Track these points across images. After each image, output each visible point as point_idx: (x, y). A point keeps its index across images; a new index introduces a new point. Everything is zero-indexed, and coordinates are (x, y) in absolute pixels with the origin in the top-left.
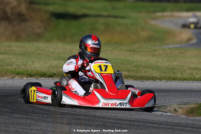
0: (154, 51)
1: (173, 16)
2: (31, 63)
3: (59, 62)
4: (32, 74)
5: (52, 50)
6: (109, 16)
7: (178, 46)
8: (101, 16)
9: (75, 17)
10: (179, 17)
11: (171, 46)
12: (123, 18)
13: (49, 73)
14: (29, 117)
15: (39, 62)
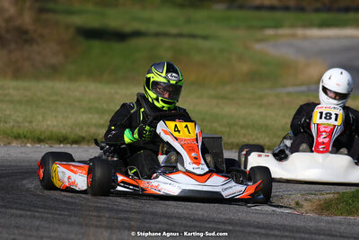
0: (261, 98)
1: (294, 36)
2: (40, 118)
3: (90, 116)
4: (43, 137)
5: (77, 94)
6: (180, 35)
7: (304, 88)
8: (166, 35)
9: (120, 36)
10: (305, 38)
11: (290, 89)
12: (205, 38)
13: (72, 137)
14: (37, 214)
15: (56, 117)
